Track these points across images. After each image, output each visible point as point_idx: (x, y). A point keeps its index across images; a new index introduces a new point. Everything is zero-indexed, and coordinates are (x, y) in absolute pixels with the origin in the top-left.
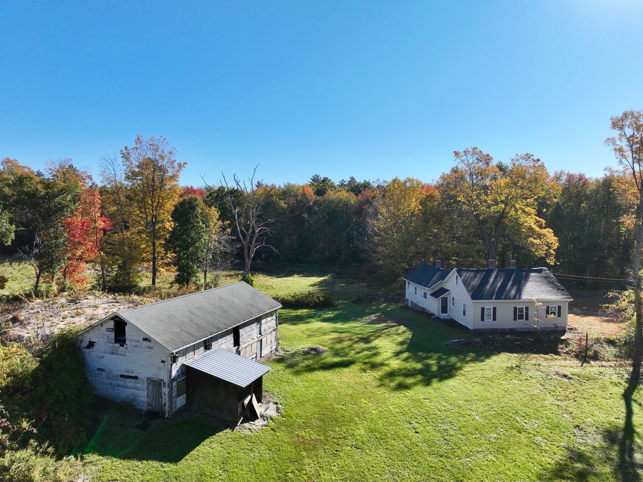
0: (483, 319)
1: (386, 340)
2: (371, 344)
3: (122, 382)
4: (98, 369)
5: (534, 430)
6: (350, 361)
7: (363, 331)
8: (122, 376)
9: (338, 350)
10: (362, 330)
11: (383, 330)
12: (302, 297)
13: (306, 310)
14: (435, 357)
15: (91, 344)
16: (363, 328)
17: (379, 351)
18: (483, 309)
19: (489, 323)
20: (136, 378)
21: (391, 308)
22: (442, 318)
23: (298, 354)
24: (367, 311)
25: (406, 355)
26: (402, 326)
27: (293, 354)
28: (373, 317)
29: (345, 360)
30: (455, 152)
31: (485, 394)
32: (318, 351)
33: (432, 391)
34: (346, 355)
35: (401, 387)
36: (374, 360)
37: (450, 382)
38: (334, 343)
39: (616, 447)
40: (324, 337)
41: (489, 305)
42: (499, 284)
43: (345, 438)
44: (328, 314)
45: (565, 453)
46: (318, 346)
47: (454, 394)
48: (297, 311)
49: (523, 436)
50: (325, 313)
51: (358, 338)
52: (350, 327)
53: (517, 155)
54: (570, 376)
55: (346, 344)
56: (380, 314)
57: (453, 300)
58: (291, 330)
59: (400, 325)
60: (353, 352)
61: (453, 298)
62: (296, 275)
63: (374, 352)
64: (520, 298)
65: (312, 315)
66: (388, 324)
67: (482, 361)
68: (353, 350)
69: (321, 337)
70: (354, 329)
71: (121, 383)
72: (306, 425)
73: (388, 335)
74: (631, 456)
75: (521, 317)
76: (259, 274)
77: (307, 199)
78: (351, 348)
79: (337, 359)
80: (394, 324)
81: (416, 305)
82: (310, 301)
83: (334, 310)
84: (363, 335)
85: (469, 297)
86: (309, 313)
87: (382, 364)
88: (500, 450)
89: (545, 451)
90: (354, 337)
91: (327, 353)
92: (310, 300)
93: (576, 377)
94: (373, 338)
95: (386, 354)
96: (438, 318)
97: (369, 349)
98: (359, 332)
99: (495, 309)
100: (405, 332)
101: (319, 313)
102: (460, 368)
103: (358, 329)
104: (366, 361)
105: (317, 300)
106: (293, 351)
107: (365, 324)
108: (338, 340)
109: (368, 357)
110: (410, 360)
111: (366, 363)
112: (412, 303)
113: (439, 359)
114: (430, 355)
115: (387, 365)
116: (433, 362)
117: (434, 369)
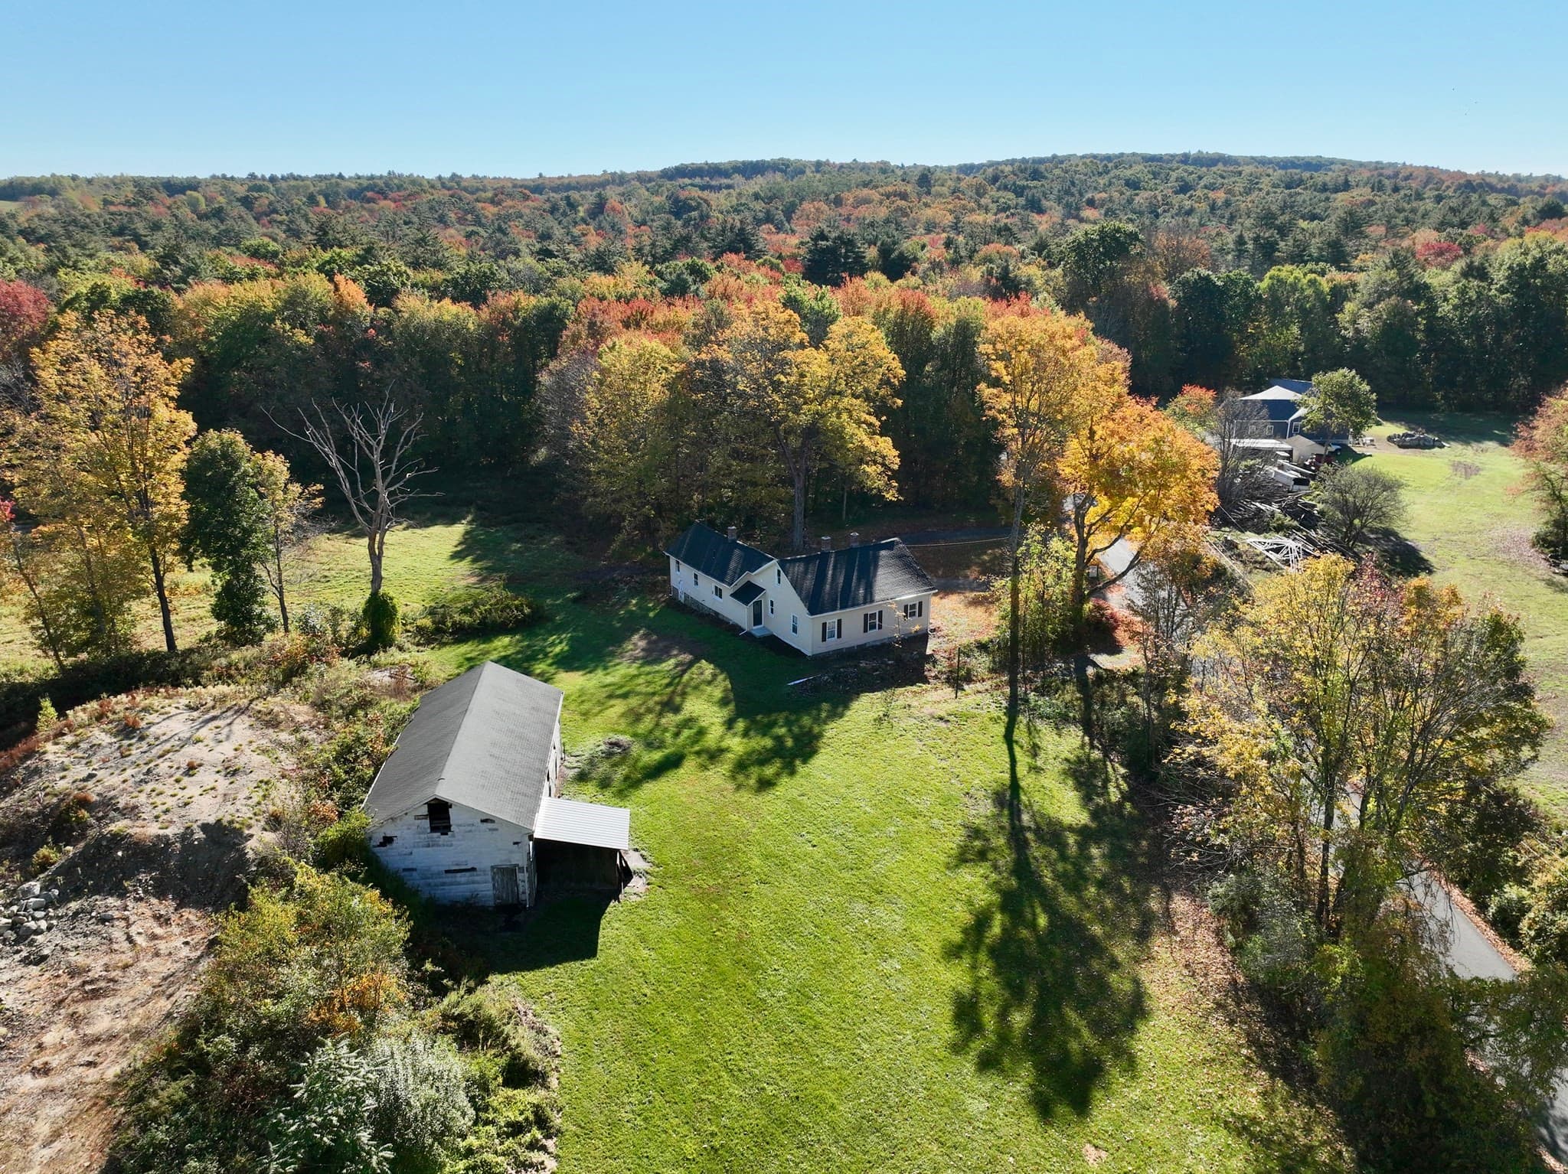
0: (824, 639)
1: (699, 700)
2: (683, 713)
3: (449, 878)
4: (405, 870)
5: (928, 810)
6: (677, 754)
7: (653, 685)
8: (447, 872)
9: (645, 736)
11: (681, 676)
14: (781, 722)
15: (388, 840)
17: (702, 724)
18: (824, 625)
19: (833, 644)
20: (473, 869)
22: (758, 634)
23: (597, 758)
24: (617, 624)
25: (740, 725)
26: (704, 661)
29: (669, 754)
31: (863, 770)
32: (622, 745)
33: (802, 781)
34: (663, 743)
35: (765, 785)
36: (706, 744)
37: (818, 761)
38: (632, 723)
39: (1006, 812)
40: (607, 713)
41: (831, 618)
42: (841, 580)
43: (743, 874)
44: (554, 644)
45: (963, 831)
46: (614, 736)
47: (829, 780)
48: (493, 644)
49: (920, 821)
50: (544, 641)
51: (656, 703)
54: (947, 718)
55: (648, 721)
56: (645, 630)
57: (772, 607)
59: (699, 659)
60: (667, 734)
61: (772, 603)
63: (695, 728)
64: (872, 601)
65: (529, 652)
66: (679, 659)
67: (841, 716)
68: (666, 730)
69: (602, 714)
71: (447, 880)
72: (692, 872)
73: (693, 687)
74: (1020, 820)
75: (873, 627)
78: (661, 728)
79: (657, 756)
80: (690, 658)
81: (697, 603)
83: (557, 630)
84: (660, 694)
85: (806, 610)
87: (722, 751)
88: (905, 845)
89: (945, 835)
90: (650, 703)
91: (636, 746)
93: (952, 718)
94: (678, 698)
95: (713, 727)
96: (749, 635)
97: (686, 724)
98: (649, 689)
99: (839, 621)
100: (716, 675)
102: (819, 736)
104: (697, 748)
106: (586, 754)
108: (633, 716)
109: (695, 739)
110: (752, 733)
111: (698, 753)
112: (687, 597)
113: (788, 724)
114: (773, 717)
115: (727, 750)
116: (783, 731)
117: (789, 743)
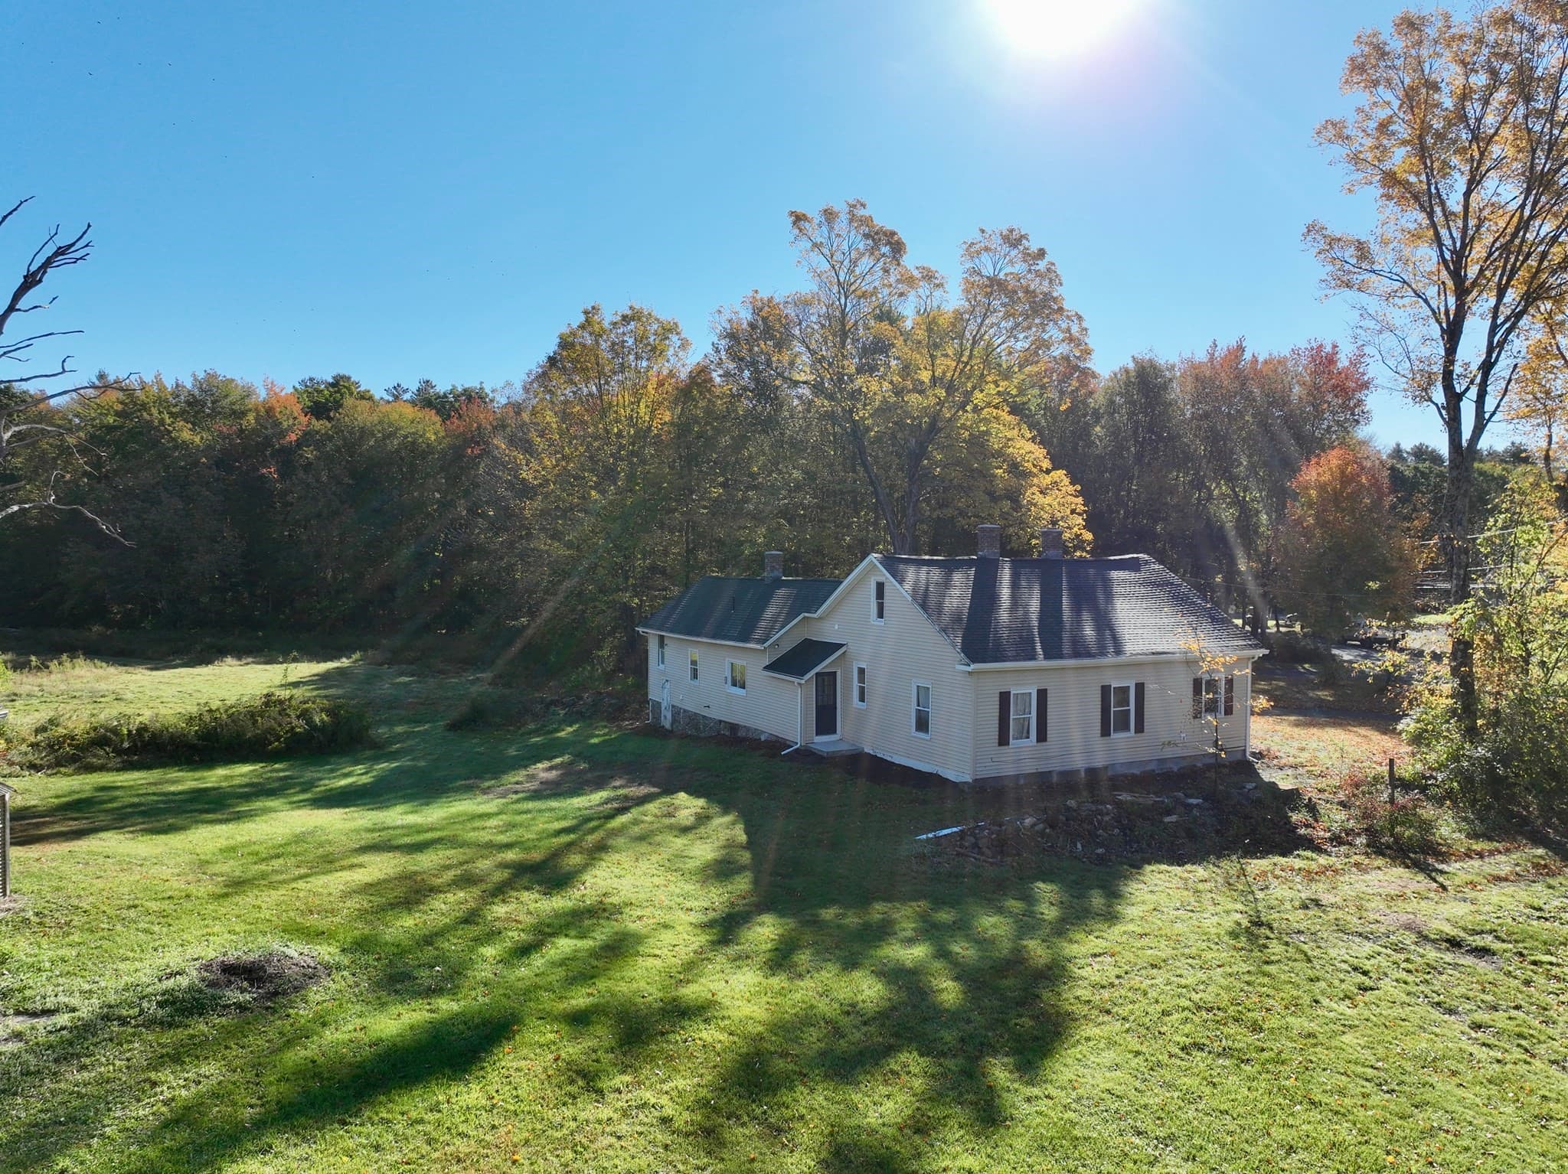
0: (1003, 740)
1: (644, 865)
2: (577, 894)
6: (485, 1023)
7: (520, 831)
9: (401, 951)
10: (513, 826)
11: (611, 816)
12: (230, 716)
13: (246, 768)
14: (906, 926)
16: (519, 818)
17: (633, 927)
18: (1005, 699)
19: (1026, 755)
21: (598, 736)
22: (823, 750)
23: (123, 1021)
24: (512, 752)
25: (765, 931)
26: (682, 795)
27: (84, 1030)
28: (542, 770)
29: (454, 1017)
30: (792, 213)
32: (271, 978)
34: (452, 979)
36: (623, 988)
38: (382, 909)
40: (319, 882)
41: (1021, 679)
42: (1034, 605)
44: (346, 775)
46: (276, 945)
48: (206, 774)
50: (332, 771)
51: (504, 865)
52: (452, 820)
53: (983, 231)
55: (444, 907)
56: (566, 758)
57: (862, 679)
58: (126, 865)
59: (669, 790)
60: (489, 951)
61: (861, 671)
62: (229, 660)
63: (601, 935)
64: (1116, 654)
65: (276, 785)
66: (621, 792)
68: (492, 935)
69: (301, 884)
70: (477, 824)
73: (642, 838)
75: (1123, 723)
76: (72, 657)
77: (277, 424)
78: (474, 931)
79: (396, 1021)
80: (644, 790)
81: (694, 719)
82: (270, 731)
83: (377, 759)
84: (527, 849)
85: (953, 656)
86: (260, 775)
87: (680, 1012)
90: (484, 865)
91: (336, 984)
92: (267, 725)
94: (575, 859)
95: (667, 937)
96: (806, 755)
97: (575, 921)
98: (502, 838)
99: (1042, 694)
100: (708, 818)
101: (309, 774)
103: (493, 822)
104: (580, 999)
105: (300, 726)
106: (87, 1009)
107: (518, 801)
108: (400, 892)
109: (581, 972)
110: (803, 958)
111: (579, 1020)
112: (676, 712)
113: (930, 931)
114: (878, 910)
115: (701, 1011)
116: (917, 953)
117: (948, 991)
